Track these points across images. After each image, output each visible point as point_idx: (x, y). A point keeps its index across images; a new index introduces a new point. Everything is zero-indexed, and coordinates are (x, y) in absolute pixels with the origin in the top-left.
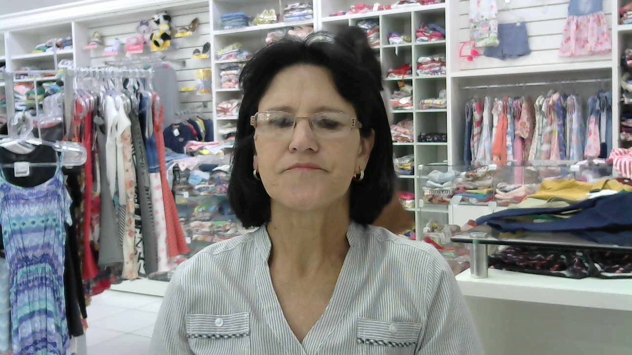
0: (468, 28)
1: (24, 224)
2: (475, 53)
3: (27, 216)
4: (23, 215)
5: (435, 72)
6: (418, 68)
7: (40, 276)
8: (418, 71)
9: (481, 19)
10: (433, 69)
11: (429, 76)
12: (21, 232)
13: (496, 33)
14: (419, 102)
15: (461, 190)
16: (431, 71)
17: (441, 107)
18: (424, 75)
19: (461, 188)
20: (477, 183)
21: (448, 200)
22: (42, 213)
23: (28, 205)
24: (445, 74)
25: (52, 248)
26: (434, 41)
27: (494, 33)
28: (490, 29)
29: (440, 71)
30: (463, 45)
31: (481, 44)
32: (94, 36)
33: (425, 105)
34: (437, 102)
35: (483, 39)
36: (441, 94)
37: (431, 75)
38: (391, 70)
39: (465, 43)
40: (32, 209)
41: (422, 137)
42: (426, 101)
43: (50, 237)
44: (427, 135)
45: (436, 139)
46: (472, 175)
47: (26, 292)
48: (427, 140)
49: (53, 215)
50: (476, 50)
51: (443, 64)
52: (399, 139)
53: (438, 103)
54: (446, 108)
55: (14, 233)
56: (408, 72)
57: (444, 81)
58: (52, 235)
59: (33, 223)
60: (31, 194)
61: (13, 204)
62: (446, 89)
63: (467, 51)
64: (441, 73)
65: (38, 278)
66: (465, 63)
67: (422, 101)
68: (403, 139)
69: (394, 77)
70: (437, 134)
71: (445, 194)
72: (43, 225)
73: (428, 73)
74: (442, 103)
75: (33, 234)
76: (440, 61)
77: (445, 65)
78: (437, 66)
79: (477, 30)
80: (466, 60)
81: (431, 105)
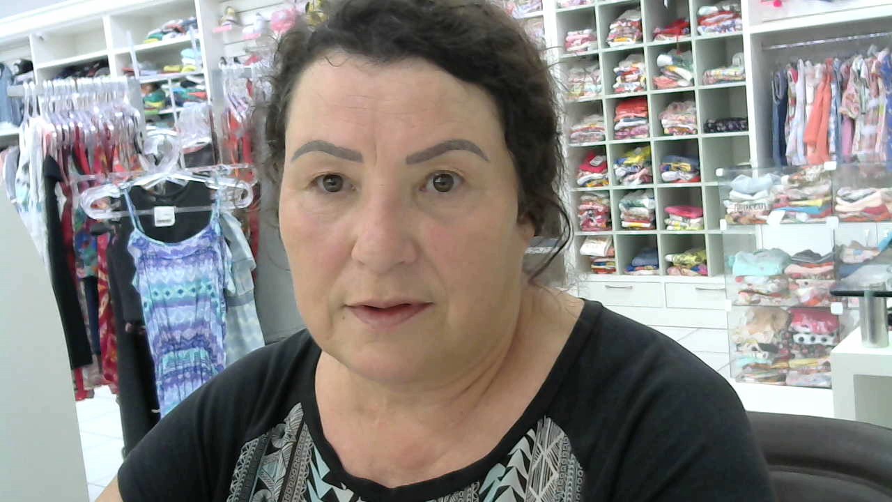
1: (168, 293)
3: (172, 283)
4: (166, 281)
5: (726, 28)
6: (699, 24)
7: (193, 365)
8: (700, 29)
10: (722, 24)
11: (717, 35)
12: (165, 304)
14: (703, 74)
15: (782, 202)
16: (718, 27)
17: (736, 79)
18: (707, 34)
19: (782, 199)
20: (807, 191)
21: (764, 217)
22: (191, 279)
23: (173, 267)
24: (741, 29)
25: (208, 325)
29: (733, 25)
32: (226, 13)
33: (712, 78)
34: (730, 72)
36: (735, 60)
37: (720, 32)
38: (657, 30)
40: (177, 272)
41: (710, 125)
42: (713, 72)
43: (204, 311)
44: (718, 121)
45: (731, 126)
46: (798, 180)
47: (175, 386)
48: (718, 129)
49: (207, 280)
51: (737, 15)
52: (676, 130)
53: (733, 74)
54: (744, 80)
55: (155, 305)
56: (684, 31)
57: (739, 40)
58: (206, 309)
59: (181, 292)
60: (175, 252)
61: (154, 266)
62: (742, 51)
64: (735, 30)
65: (191, 367)
66: (771, 11)
67: (708, 72)
68: (682, 131)
69: (664, 40)
70: (732, 120)
71: (759, 210)
72: (194, 295)
73: (714, 31)
74: (737, 73)
75: (181, 307)
76: (732, 11)
77: (740, 17)
78: (728, 19)
80: (772, 6)
81: (721, 77)
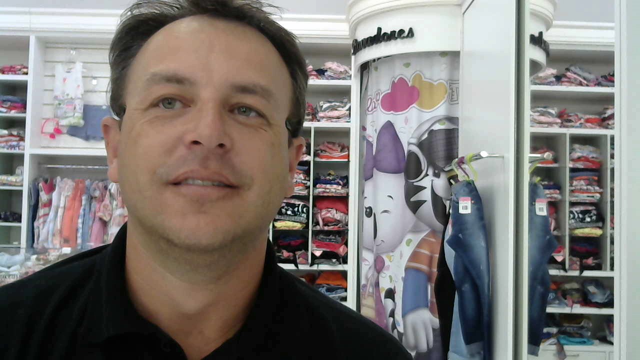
0: (52, 104)
2: (58, 131)
5: (12, 147)
9: (66, 97)
10: (10, 143)
11: (5, 151)
13: (81, 113)
16: (7, 145)
17: (17, 184)
24: (24, 150)
26: (13, 114)
27: (79, 114)
28: (75, 108)
29: (18, 146)
30: (45, 122)
31: (64, 122)
34: (12, 179)
35: (67, 117)
36: (18, 171)
37: (8, 149)
39: (47, 120)
46: (43, 259)
50: (60, 128)
51: (22, 139)
53: (14, 180)
54: (22, 186)
57: (21, 157)
62: (23, 165)
63: (50, 128)
64: (19, 149)
66: (47, 141)
73: (3, 147)
74: (18, 181)
76: (18, 136)
77: (24, 141)
78: (15, 141)
79: (62, 108)
80: (49, 137)
81: (4, 182)
